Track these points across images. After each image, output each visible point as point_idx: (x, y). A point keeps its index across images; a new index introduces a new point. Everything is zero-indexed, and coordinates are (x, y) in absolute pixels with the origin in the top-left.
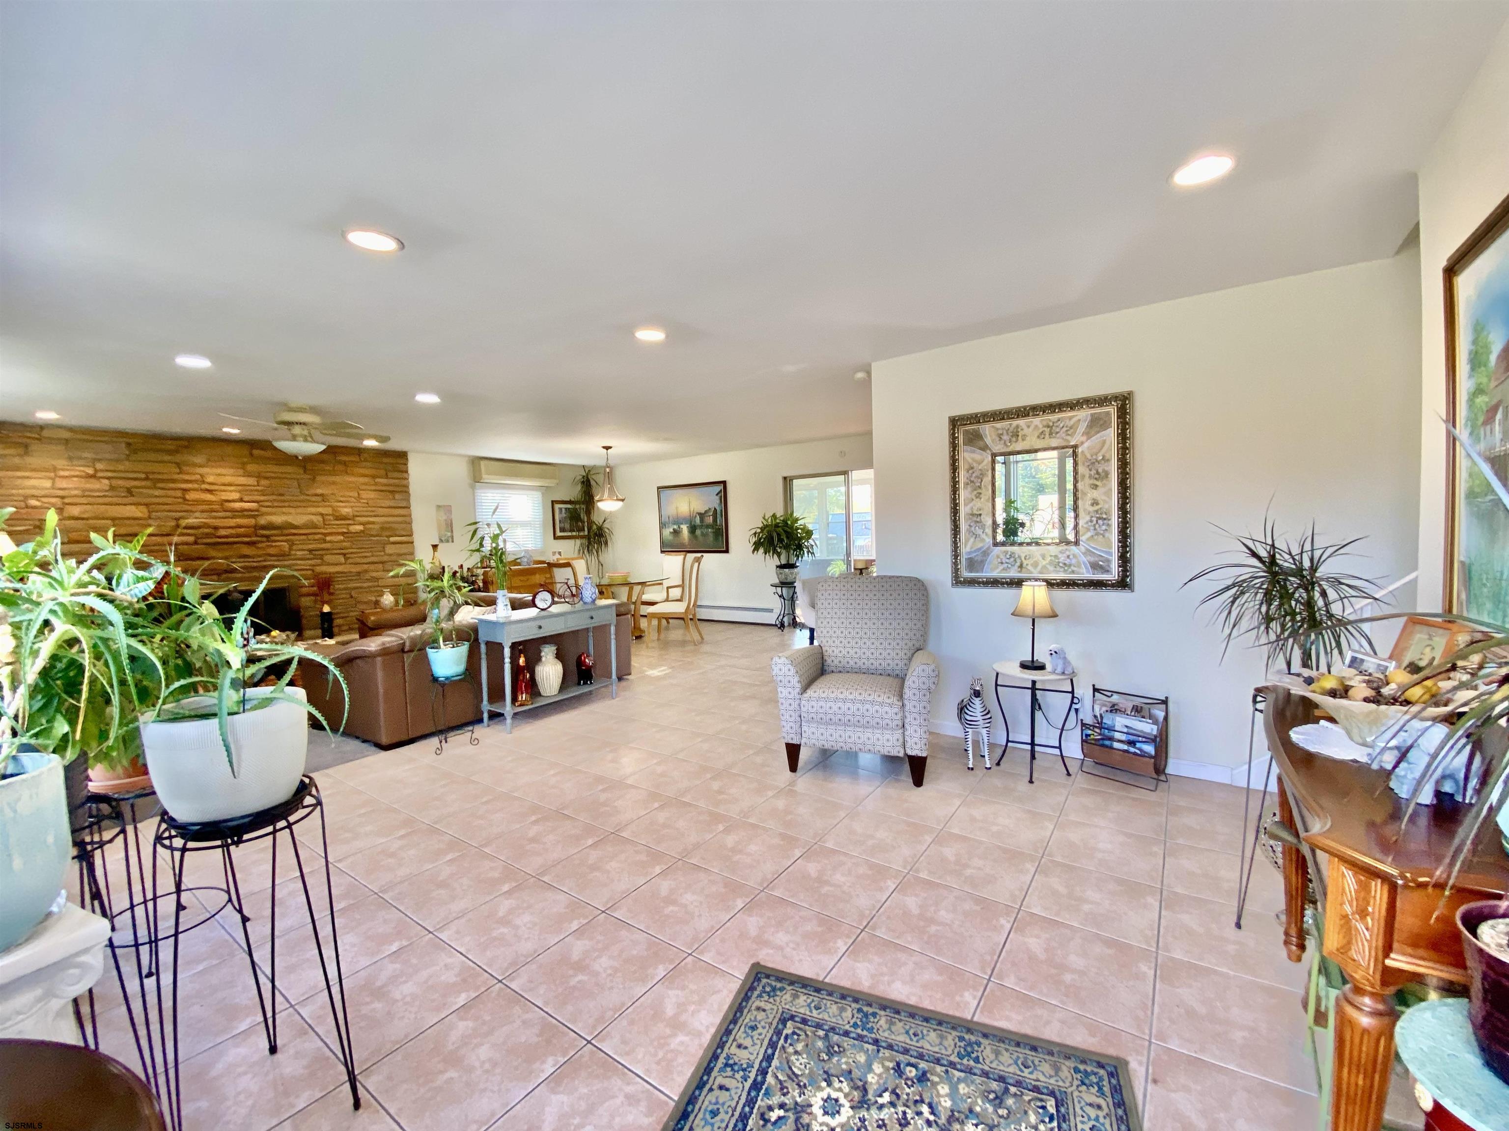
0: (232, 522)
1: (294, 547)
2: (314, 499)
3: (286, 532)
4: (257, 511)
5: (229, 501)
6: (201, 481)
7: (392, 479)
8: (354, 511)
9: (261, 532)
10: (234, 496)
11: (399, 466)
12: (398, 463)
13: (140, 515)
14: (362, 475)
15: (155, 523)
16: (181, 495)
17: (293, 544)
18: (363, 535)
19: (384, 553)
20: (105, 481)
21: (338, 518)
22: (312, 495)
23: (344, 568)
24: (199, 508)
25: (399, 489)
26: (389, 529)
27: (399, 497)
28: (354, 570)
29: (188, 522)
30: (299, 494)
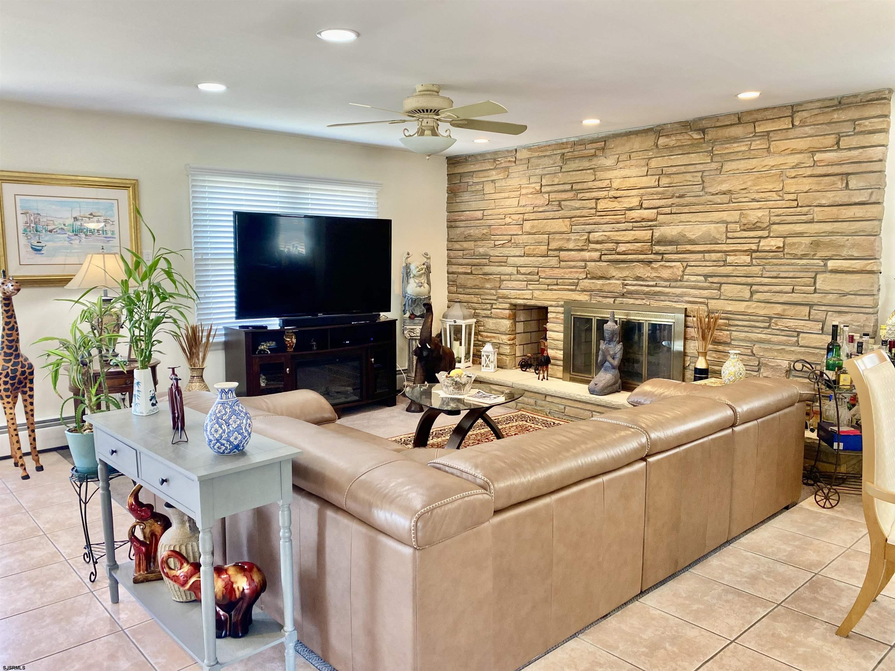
0: (630, 235)
1: (689, 270)
2: (718, 199)
3: (681, 248)
4: (655, 220)
5: (630, 209)
6: (609, 188)
7: (850, 149)
8: (772, 214)
9: (657, 248)
10: (635, 202)
11: (867, 122)
12: (867, 115)
13: (565, 229)
14: (794, 152)
15: (573, 237)
16: (594, 206)
17: (687, 266)
18: (781, 255)
19: (814, 288)
20: (546, 196)
21: (745, 228)
22: (717, 194)
23: (748, 307)
24: (607, 219)
25: (864, 167)
26: (829, 245)
27: (861, 184)
28: (762, 312)
29: (594, 236)
30: (701, 193)
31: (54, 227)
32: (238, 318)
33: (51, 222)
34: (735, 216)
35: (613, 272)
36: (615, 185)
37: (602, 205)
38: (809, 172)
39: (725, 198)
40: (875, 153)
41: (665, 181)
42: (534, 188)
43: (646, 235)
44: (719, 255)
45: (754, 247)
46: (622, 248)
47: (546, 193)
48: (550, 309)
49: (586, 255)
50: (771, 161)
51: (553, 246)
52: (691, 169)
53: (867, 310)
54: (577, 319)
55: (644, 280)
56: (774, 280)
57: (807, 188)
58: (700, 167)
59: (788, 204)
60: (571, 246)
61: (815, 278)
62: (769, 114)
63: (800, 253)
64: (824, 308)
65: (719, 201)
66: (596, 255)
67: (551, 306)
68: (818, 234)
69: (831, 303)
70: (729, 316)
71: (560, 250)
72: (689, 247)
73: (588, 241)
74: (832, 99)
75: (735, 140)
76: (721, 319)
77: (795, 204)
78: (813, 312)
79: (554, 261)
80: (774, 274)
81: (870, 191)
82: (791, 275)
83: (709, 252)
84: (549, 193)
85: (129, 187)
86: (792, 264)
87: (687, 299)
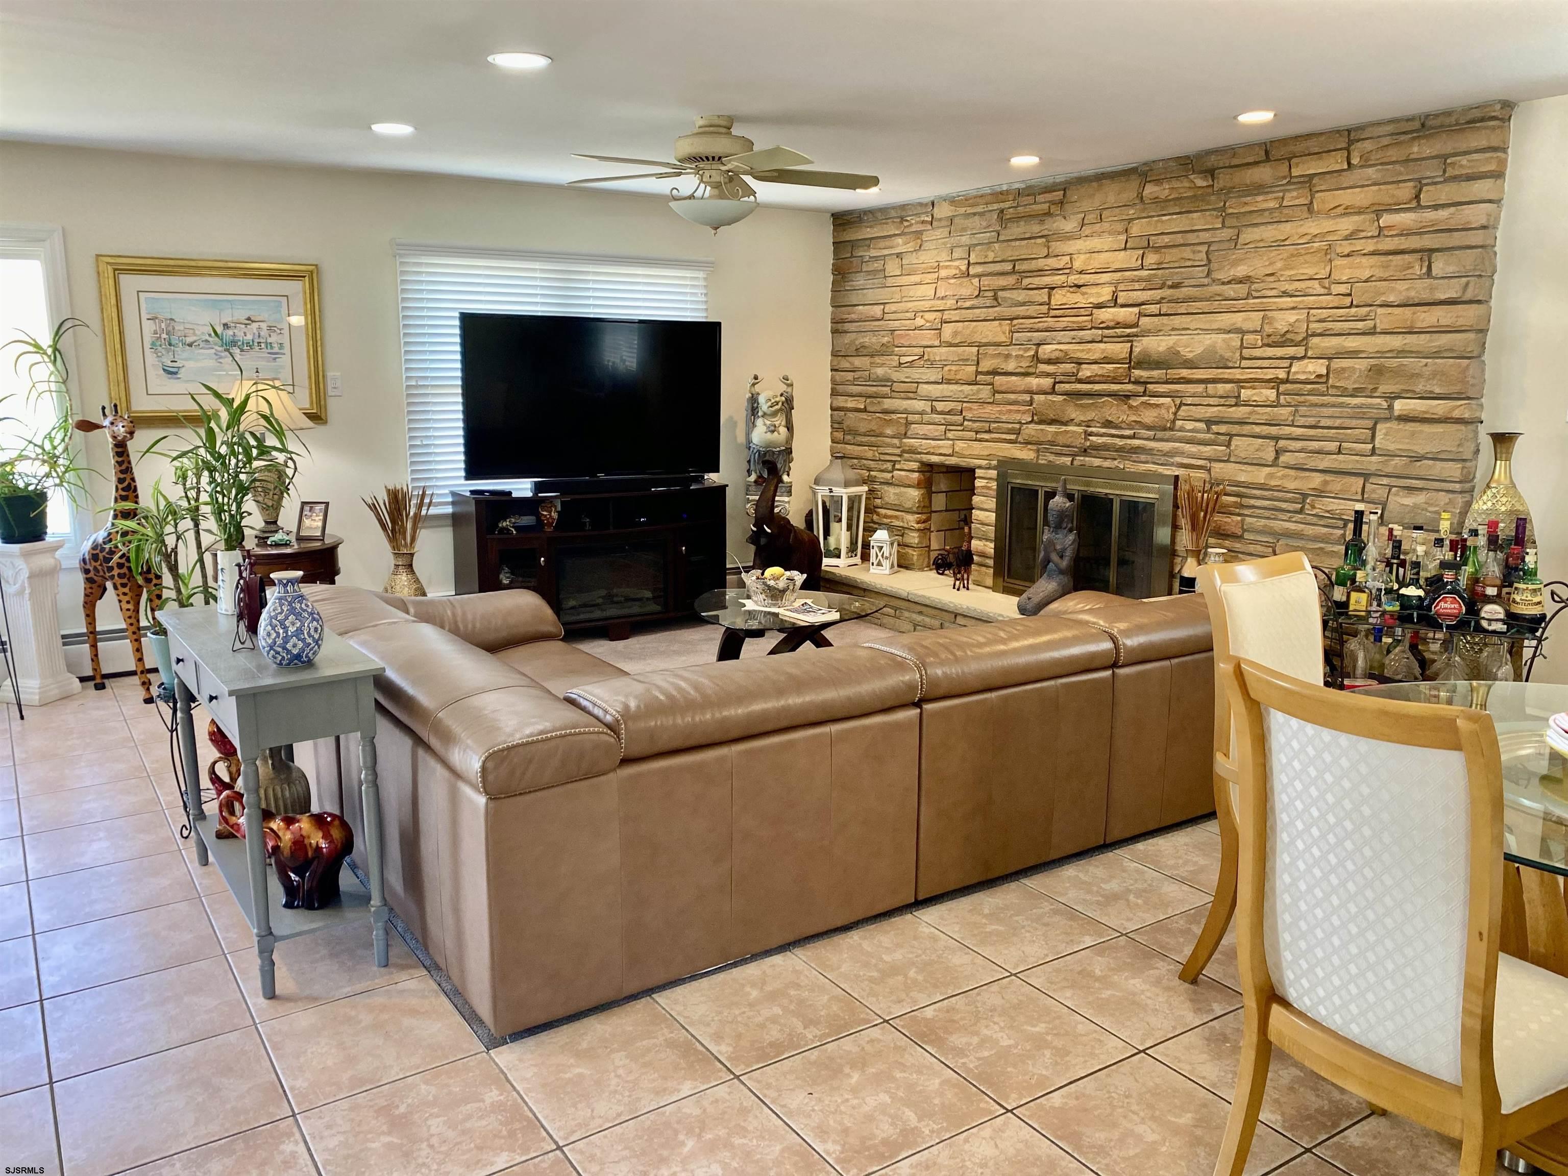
0: (1098, 351)
1: (1183, 411)
2: (1231, 291)
3: (1174, 373)
4: (1136, 325)
5: (1099, 306)
6: (1068, 270)
7: (1436, 207)
8: (1312, 319)
9: (1137, 373)
10: (1105, 294)
11: (1464, 160)
12: (1463, 147)
13: (1002, 338)
14: (1348, 212)
15: (1014, 351)
16: (1046, 299)
17: (1181, 404)
18: (1322, 388)
19: (1370, 446)
20: (976, 281)
21: (1270, 340)
22: (1229, 282)
23: (1271, 476)
24: (1064, 322)
25: (1457, 239)
26: (1397, 373)
27: (1451, 269)
28: (1291, 485)
29: (1047, 351)
30: (1206, 281)
31: (195, 338)
32: (467, 478)
33: (191, 331)
34: (1253, 320)
35: (1073, 413)
36: (1077, 265)
37: (1059, 298)
38: (1370, 246)
39: (1242, 289)
40: (1476, 214)
41: (1151, 258)
42: (958, 267)
43: (1119, 349)
44: (1229, 386)
45: (1282, 375)
46: (1086, 371)
47: (975, 276)
48: (979, 473)
49: (1034, 382)
50: (1313, 227)
51: (986, 365)
52: (1192, 238)
53: (1451, 486)
54: (1018, 491)
55: (1117, 427)
56: (1312, 432)
57: (1367, 274)
58: (1204, 237)
59: (1336, 301)
60: (1011, 366)
61: (1373, 429)
62: (1313, 145)
63: (1350, 385)
64: (1385, 481)
65: (1232, 294)
66: (1047, 382)
67: (980, 467)
68: (1381, 354)
69: (1398, 471)
70: (1242, 490)
71: (995, 373)
72: (1185, 373)
73: (1036, 359)
74: (1409, 120)
75: (1259, 189)
76: (1225, 495)
77: (1347, 301)
78: (1368, 487)
79: (985, 393)
80: (1311, 421)
81: (1464, 280)
82: (1338, 422)
83: (1214, 381)
84: (979, 276)
85: (304, 277)
86: (1341, 405)
87: (1178, 459)
